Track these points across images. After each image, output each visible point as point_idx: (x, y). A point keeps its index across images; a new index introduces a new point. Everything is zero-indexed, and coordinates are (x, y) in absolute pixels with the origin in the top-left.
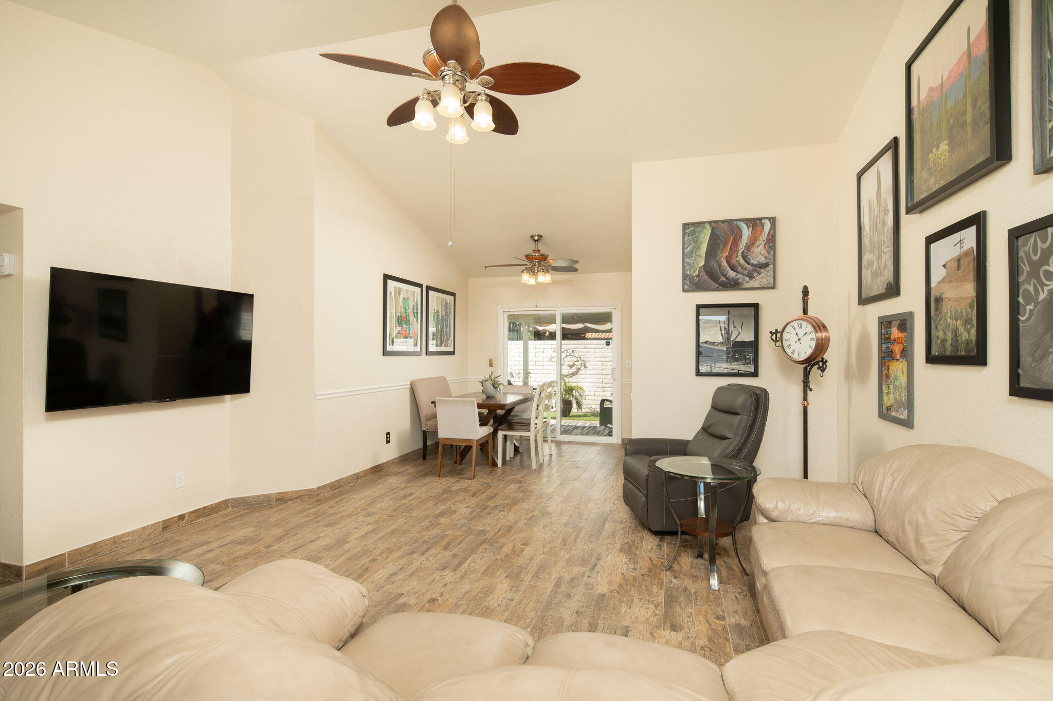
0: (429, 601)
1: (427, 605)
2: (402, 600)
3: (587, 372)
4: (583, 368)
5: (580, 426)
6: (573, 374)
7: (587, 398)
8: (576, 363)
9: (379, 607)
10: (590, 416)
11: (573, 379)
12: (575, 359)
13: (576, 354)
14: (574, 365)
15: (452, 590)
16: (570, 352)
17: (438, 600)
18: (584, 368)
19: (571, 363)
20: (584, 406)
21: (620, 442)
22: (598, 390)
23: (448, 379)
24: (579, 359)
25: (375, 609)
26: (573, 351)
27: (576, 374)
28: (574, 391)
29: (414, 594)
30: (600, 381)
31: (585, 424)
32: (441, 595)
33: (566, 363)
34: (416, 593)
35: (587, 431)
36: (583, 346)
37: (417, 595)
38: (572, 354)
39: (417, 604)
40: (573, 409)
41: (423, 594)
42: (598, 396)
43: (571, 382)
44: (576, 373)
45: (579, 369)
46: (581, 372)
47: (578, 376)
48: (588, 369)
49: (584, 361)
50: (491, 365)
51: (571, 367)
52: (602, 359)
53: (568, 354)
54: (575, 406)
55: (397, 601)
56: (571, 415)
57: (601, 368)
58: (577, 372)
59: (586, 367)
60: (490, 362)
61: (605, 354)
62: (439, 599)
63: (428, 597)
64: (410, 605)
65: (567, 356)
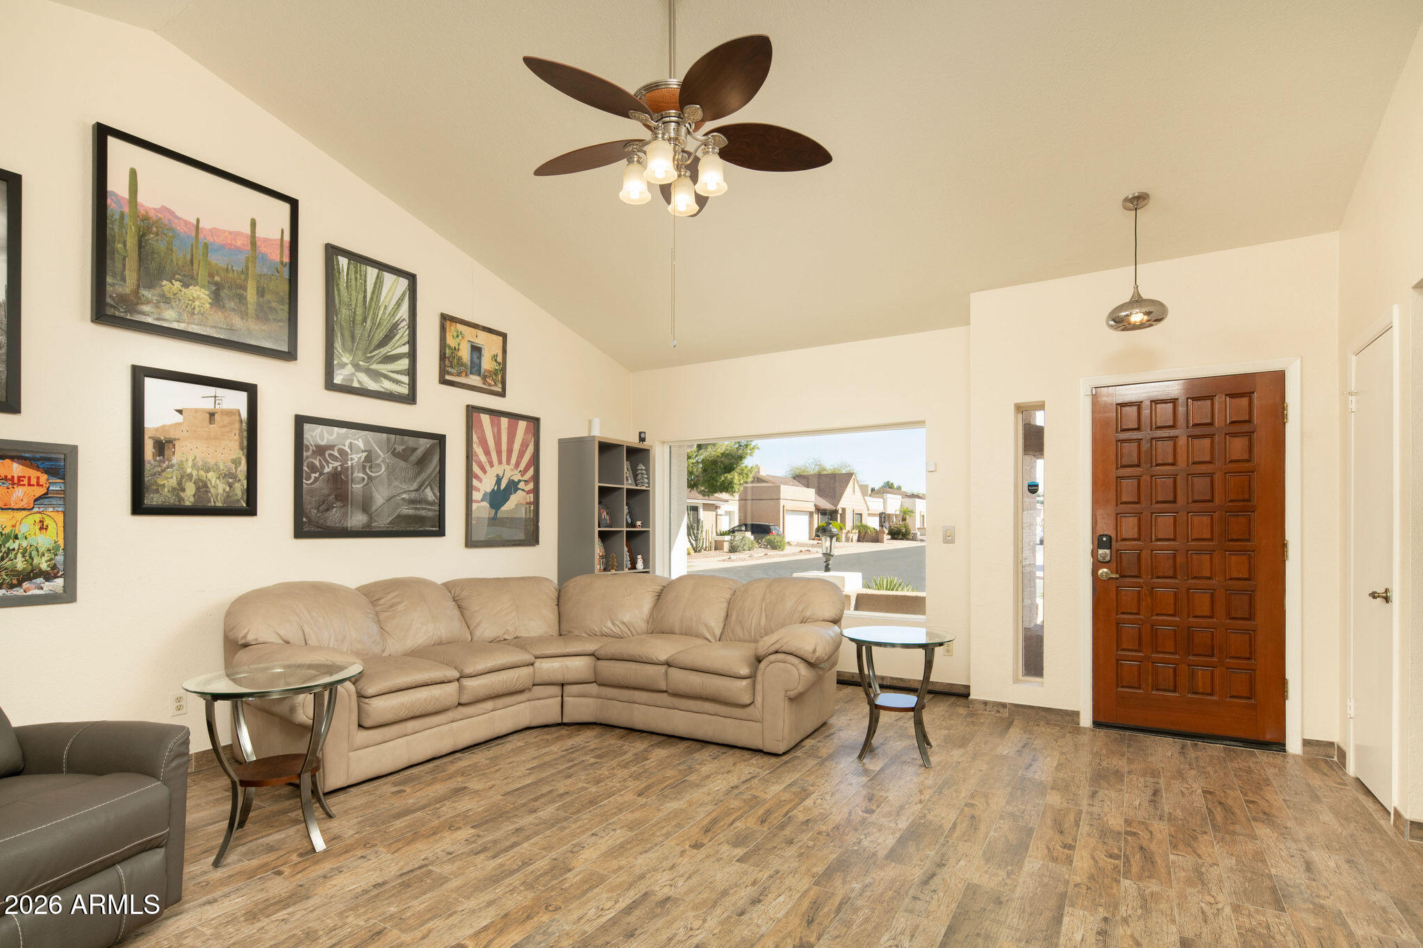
0: (702, 845)
1: (705, 842)
2: (739, 852)
9: (769, 846)
15: (666, 858)
17: (690, 846)
25: (775, 845)
29: (721, 859)
32: (683, 853)
34: (718, 860)
37: (718, 856)
39: (719, 844)
41: (708, 857)
55: (745, 851)
62: (687, 847)
63: (703, 852)
64: (729, 845)
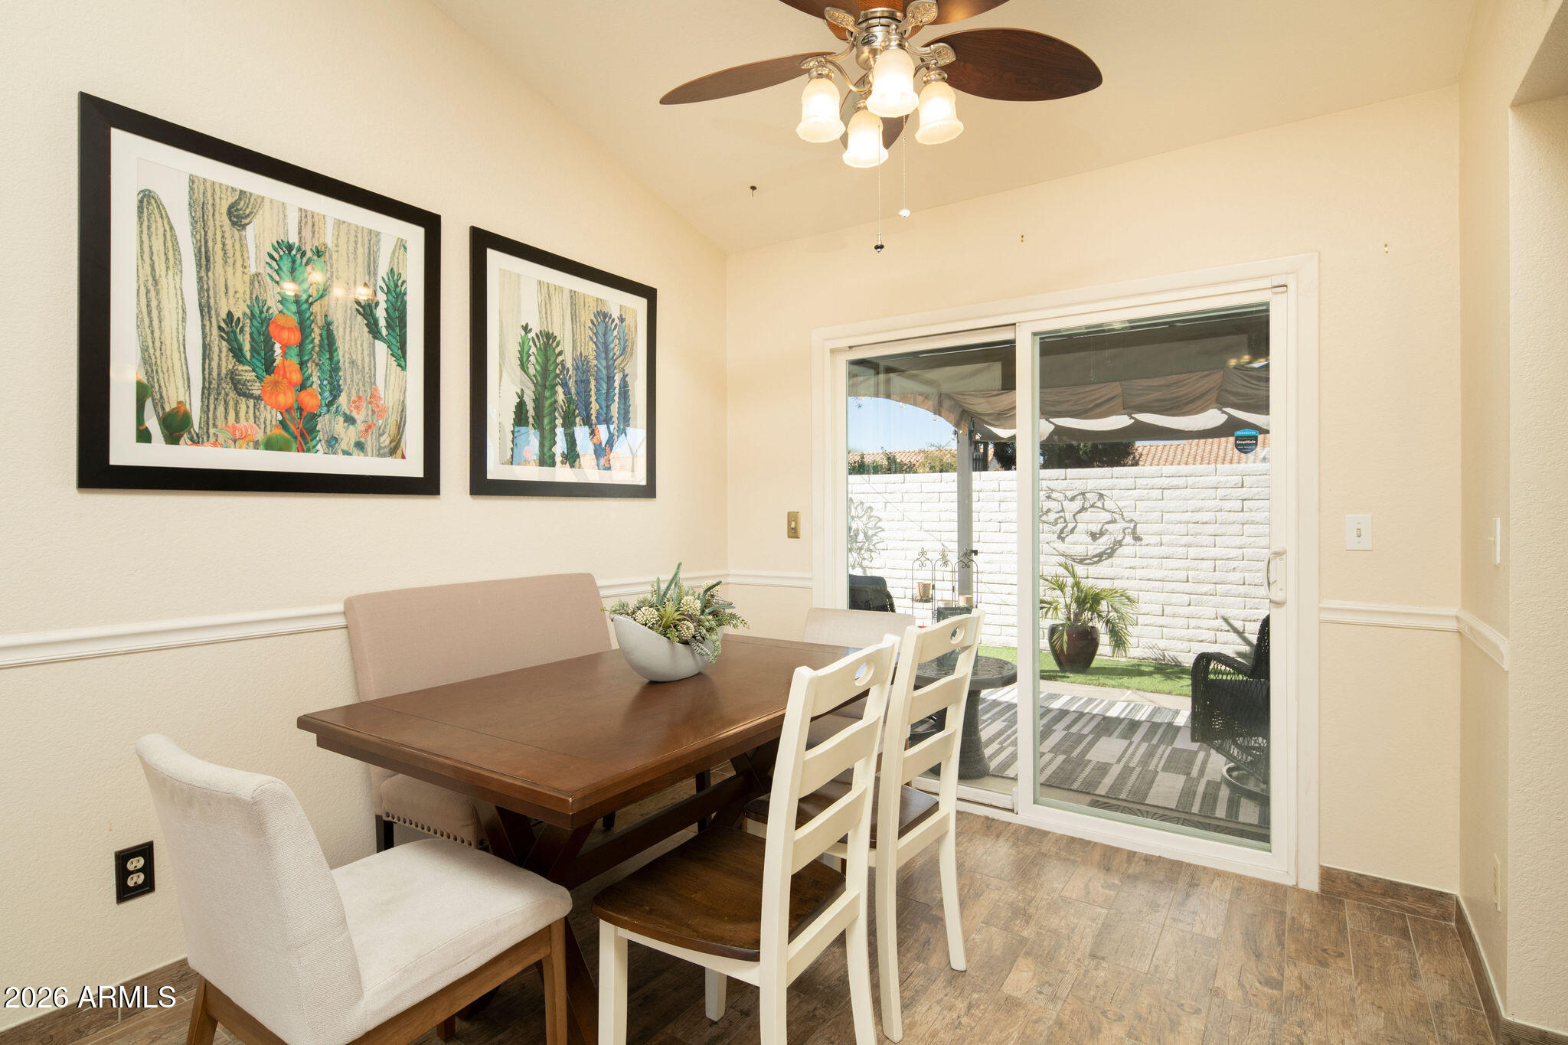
3: (1140, 550)
4: (1129, 539)
5: (1118, 721)
6: (1100, 557)
7: (1142, 619)
10: (1150, 674)
11: (1104, 568)
12: (1107, 516)
13: (1109, 504)
14: (1102, 534)
16: (1092, 497)
18: (1132, 542)
19: (1096, 528)
20: (1132, 641)
21: (1312, 883)
22: (1173, 601)
23: (599, 583)
24: (1117, 517)
26: (1101, 496)
27: (1110, 556)
28: (1104, 603)
30: (1182, 575)
31: (1137, 708)
33: (1081, 527)
35: (1145, 745)
36: (1129, 482)
38: (1099, 504)
40: (1100, 647)
42: (1174, 616)
43: (1094, 577)
44: (1109, 554)
45: (1119, 543)
46: (1120, 551)
47: (1114, 560)
48: (1143, 542)
49: (1131, 521)
50: (793, 533)
51: (1094, 536)
52: (1186, 517)
53: (1087, 505)
54: (1104, 639)
56: (1094, 664)
57: (1183, 543)
58: (1113, 551)
59: (1137, 539)
60: (789, 524)
61: (1192, 504)
65: (1083, 509)
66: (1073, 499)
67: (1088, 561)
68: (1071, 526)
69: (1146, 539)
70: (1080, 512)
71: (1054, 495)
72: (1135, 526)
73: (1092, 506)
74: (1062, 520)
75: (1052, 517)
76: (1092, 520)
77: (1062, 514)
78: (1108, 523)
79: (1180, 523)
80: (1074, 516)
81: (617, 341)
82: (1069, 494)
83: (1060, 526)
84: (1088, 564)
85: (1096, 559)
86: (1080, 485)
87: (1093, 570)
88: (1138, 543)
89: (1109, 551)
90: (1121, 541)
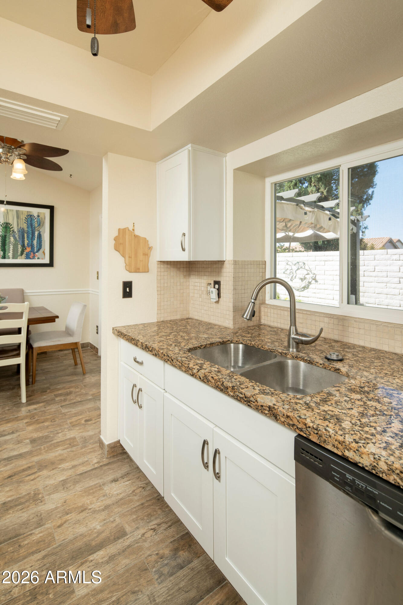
3: (317, 286)
4: (313, 282)
6: (305, 288)
8: (306, 276)
11: (306, 293)
12: (306, 272)
13: (307, 267)
14: (305, 278)
16: (301, 264)
18: (315, 283)
19: (302, 277)
24: (309, 272)
26: (304, 264)
27: (308, 288)
33: (298, 276)
36: (313, 259)
38: (303, 267)
45: (310, 283)
46: (310, 286)
47: (309, 290)
48: (318, 283)
49: (314, 274)
51: (302, 280)
58: (308, 286)
59: (316, 281)
65: (298, 269)
66: (295, 265)
67: (300, 290)
68: (295, 275)
69: (319, 282)
70: (297, 270)
71: (289, 263)
72: (316, 276)
73: (301, 268)
74: (292, 273)
75: (288, 272)
76: (301, 273)
77: (291, 271)
78: (307, 274)
79: (330, 275)
80: (296, 271)
81: (36, 223)
82: (294, 263)
83: (291, 275)
84: (300, 291)
85: (303, 289)
86: (298, 259)
87: (302, 294)
88: (317, 283)
89: (307, 286)
90: (311, 282)
